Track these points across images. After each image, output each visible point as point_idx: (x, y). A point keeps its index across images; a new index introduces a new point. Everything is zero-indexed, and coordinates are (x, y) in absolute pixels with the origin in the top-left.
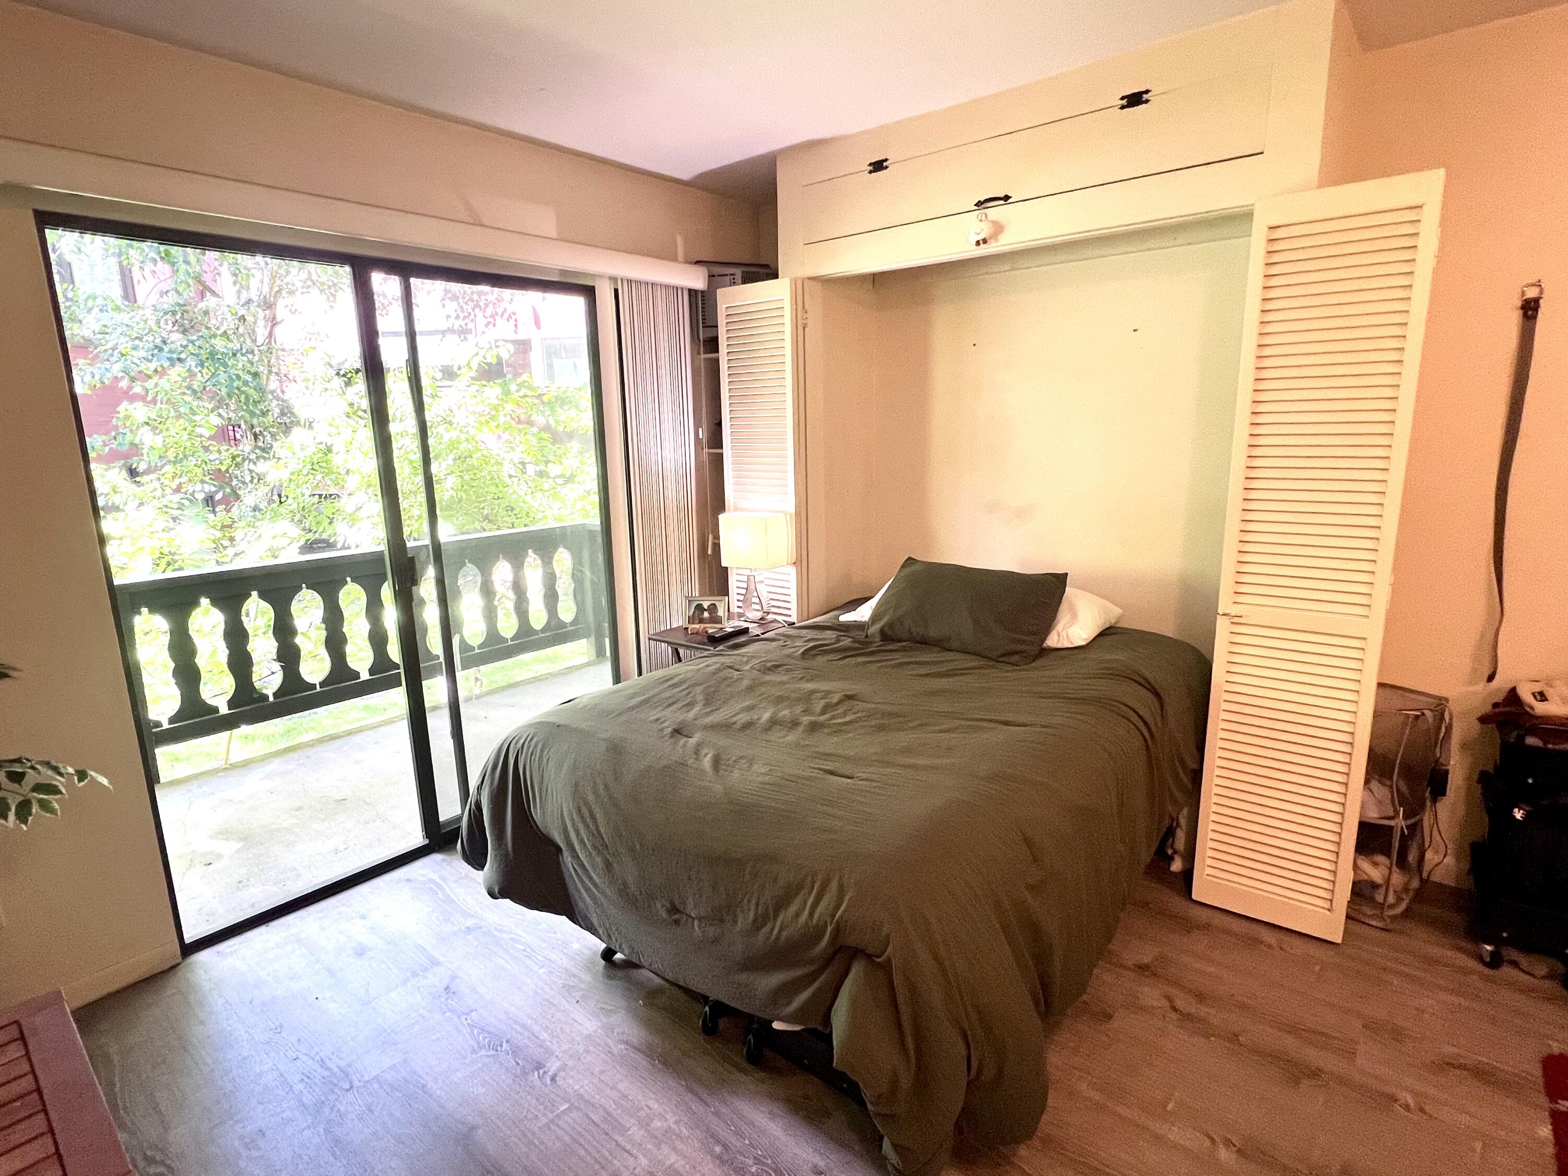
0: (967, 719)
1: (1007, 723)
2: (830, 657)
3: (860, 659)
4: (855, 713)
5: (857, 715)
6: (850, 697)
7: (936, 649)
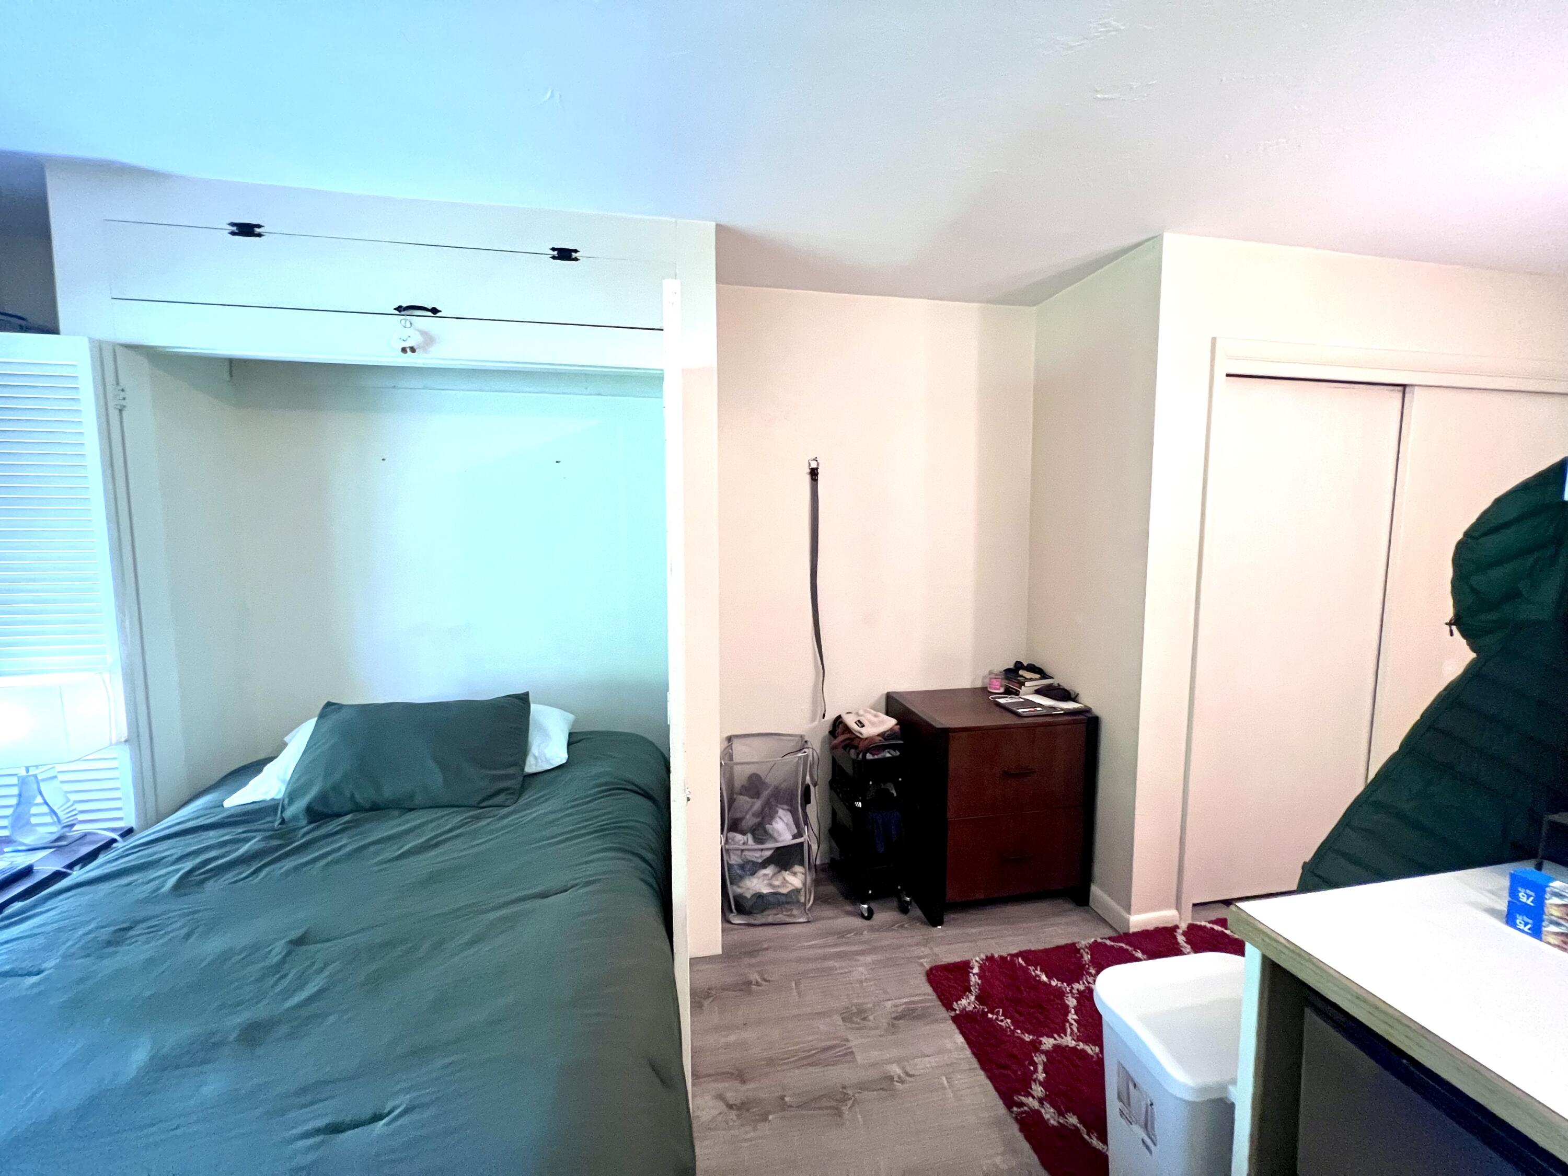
0: (494, 909)
1: (544, 895)
2: (230, 876)
3: (289, 864)
4: (321, 970)
5: (326, 973)
6: (300, 941)
7: (396, 813)
